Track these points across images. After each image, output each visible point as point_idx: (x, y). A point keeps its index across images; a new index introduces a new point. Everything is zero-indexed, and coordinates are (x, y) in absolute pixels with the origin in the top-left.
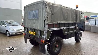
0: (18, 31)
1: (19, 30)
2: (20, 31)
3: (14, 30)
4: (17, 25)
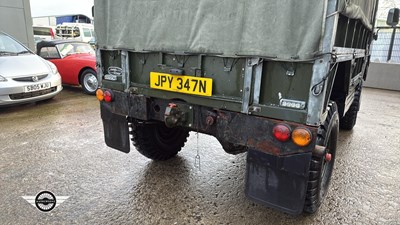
0: (25, 87)
1: (30, 79)
2: (39, 85)
3: (5, 80)
4: (12, 54)
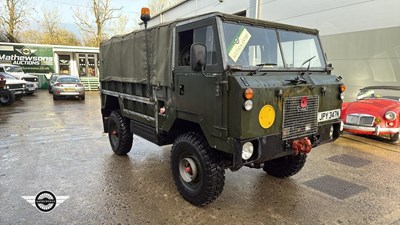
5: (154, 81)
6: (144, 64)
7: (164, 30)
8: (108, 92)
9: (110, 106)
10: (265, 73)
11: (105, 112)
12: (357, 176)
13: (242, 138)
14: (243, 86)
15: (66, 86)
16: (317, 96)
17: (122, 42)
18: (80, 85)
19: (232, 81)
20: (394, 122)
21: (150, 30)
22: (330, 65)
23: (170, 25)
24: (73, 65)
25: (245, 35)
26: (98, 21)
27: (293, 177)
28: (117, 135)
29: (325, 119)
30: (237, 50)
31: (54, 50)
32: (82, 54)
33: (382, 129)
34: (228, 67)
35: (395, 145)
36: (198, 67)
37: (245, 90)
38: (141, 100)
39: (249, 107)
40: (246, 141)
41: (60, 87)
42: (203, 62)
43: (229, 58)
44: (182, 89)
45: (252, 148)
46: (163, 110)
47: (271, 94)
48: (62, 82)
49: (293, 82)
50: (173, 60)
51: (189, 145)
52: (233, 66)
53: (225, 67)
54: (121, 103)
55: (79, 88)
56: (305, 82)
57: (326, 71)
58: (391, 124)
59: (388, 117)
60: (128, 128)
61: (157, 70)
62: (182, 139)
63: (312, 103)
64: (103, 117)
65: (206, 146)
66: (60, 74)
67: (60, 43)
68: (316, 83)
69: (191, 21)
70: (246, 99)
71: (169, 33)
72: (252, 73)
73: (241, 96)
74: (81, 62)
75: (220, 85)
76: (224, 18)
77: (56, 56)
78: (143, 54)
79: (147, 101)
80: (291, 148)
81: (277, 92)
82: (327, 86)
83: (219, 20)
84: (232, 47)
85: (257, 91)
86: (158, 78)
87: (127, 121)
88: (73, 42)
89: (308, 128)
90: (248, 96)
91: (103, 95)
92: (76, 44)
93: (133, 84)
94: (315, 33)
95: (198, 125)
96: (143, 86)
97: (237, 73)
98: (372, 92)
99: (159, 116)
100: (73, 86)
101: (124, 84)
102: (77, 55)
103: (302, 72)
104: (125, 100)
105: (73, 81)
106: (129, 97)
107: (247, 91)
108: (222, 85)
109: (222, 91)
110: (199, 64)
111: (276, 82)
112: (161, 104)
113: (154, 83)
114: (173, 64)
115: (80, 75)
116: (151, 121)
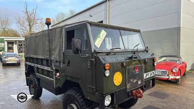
5: (53, 58)
6: (47, 48)
7: (58, 30)
8: (28, 63)
9: (30, 71)
10: (115, 53)
11: (27, 74)
12: (164, 105)
13: (104, 93)
14: (104, 62)
15: (10, 58)
16: (143, 65)
17: (36, 36)
18: (18, 58)
19: (97, 59)
20: (177, 73)
21: (51, 30)
22: (147, 48)
23: (61, 27)
24: (15, 47)
25: (103, 33)
26: (29, 25)
27: (132, 107)
28: (33, 87)
29: (148, 77)
30: (100, 41)
31: (5, 39)
32: (20, 42)
33: (171, 77)
34: (95, 51)
35: (178, 84)
36: (77, 51)
37: (105, 64)
38: (46, 68)
39: (107, 74)
40: (107, 94)
41: (6, 59)
42: (79, 48)
43: (95, 45)
44: (69, 62)
45: (110, 99)
46: (58, 74)
47: (119, 66)
48: (8, 56)
49: (130, 58)
50: (64, 47)
51: (73, 96)
52: (97, 50)
53: (93, 51)
54: (35, 70)
55: (17, 59)
56: (136, 58)
57: (146, 50)
58: (176, 74)
59: (174, 71)
60: (39, 84)
61: (55, 52)
62: (69, 92)
63: (141, 69)
64: (26, 77)
65: (83, 97)
66: (8, 52)
67: (9, 36)
68: (142, 58)
69: (73, 25)
70: (106, 70)
71: (61, 31)
72: (108, 54)
73: (102, 68)
74: (19, 46)
75: (90, 61)
76: (91, 24)
77: (6, 43)
78: (47, 43)
79: (49, 69)
80: (132, 95)
81: (122, 64)
82: (148, 59)
83: (88, 25)
84: (96, 40)
85: (112, 64)
86: (55, 56)
87: (39, 80)
88: (16, 35)
89: (139, 83)
90: (107, 68)
91: (26, 65)
92: (18, 36)
93: (42, 59)
94: (139, 31)
95: (78, 84)
96: (47, 60)
97: (100, 54)
98: (164, 58)
99: (56, 78)
100: (14, 58)
101: (37, 59)
102: (18, 42)
103: (134, 52)
104: (38, 68)
105: (14, 56)
106: (39, 66)
107: (106, 65)
108: (92, 62)
109: (92, 64)
110: (77, 50)
111: (121, 59)
112: (57, 71)
113: (53, 59)
114: (64, 48)
115: (19, 52)
116: (51, 81)
